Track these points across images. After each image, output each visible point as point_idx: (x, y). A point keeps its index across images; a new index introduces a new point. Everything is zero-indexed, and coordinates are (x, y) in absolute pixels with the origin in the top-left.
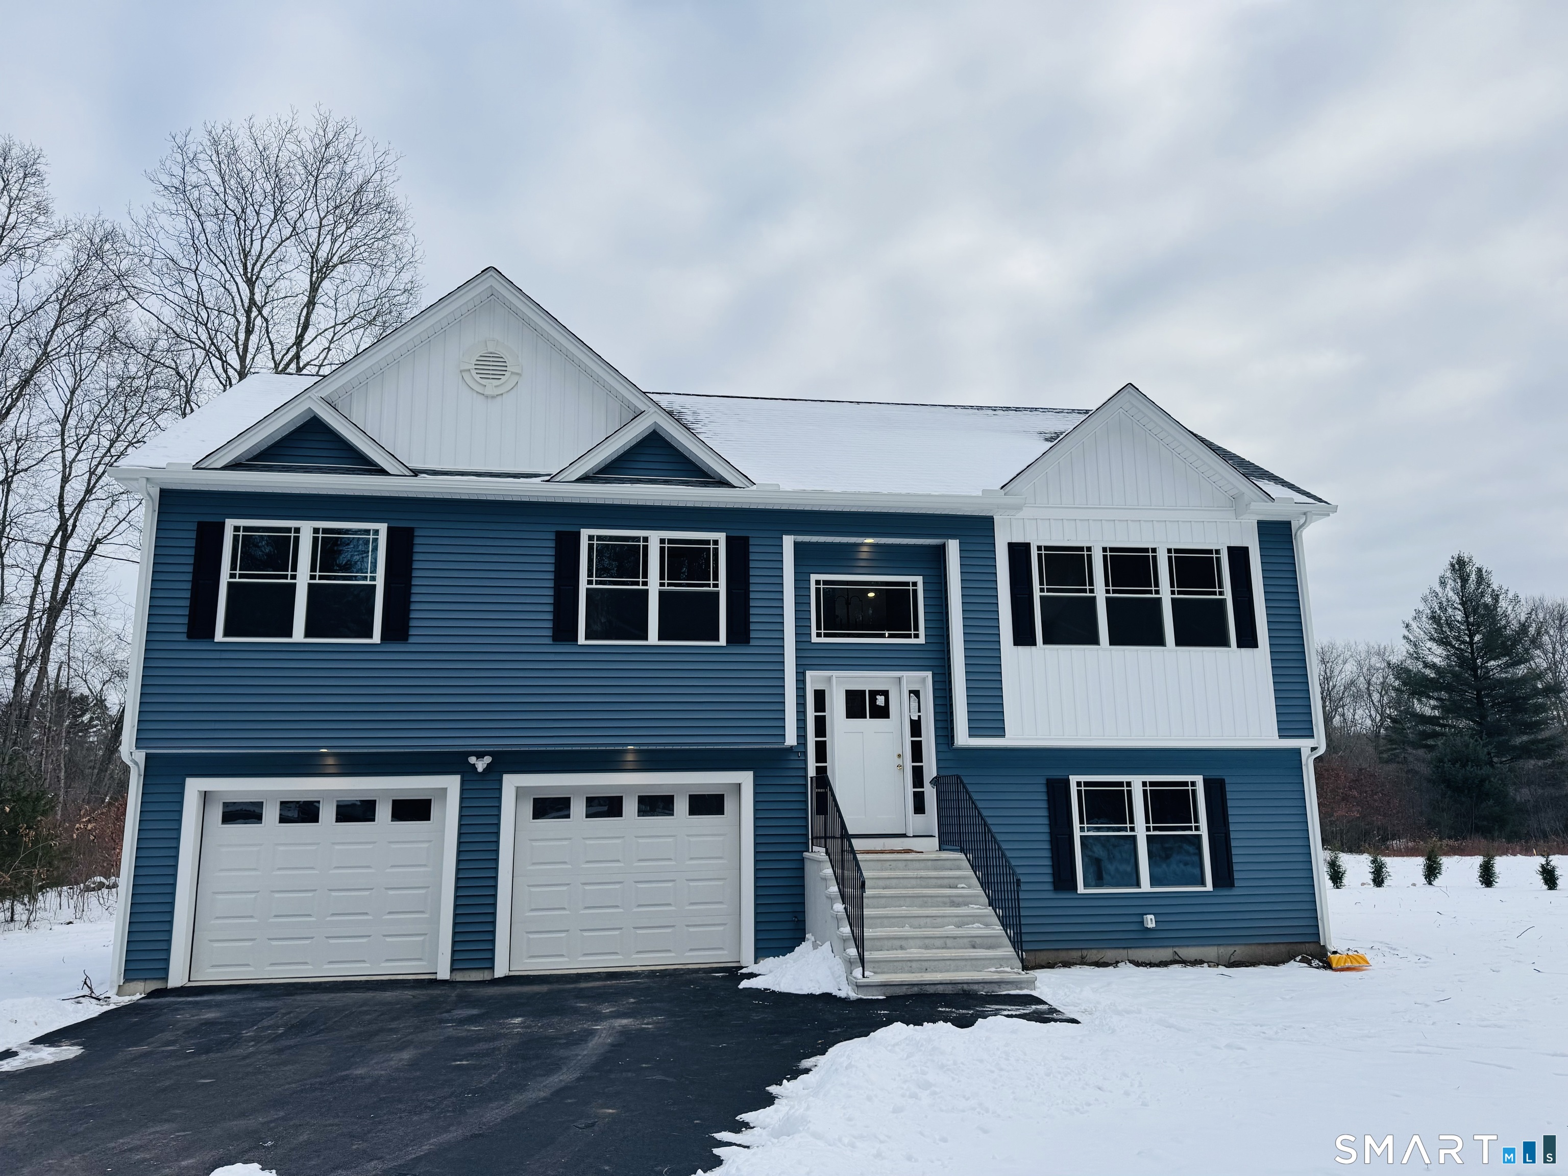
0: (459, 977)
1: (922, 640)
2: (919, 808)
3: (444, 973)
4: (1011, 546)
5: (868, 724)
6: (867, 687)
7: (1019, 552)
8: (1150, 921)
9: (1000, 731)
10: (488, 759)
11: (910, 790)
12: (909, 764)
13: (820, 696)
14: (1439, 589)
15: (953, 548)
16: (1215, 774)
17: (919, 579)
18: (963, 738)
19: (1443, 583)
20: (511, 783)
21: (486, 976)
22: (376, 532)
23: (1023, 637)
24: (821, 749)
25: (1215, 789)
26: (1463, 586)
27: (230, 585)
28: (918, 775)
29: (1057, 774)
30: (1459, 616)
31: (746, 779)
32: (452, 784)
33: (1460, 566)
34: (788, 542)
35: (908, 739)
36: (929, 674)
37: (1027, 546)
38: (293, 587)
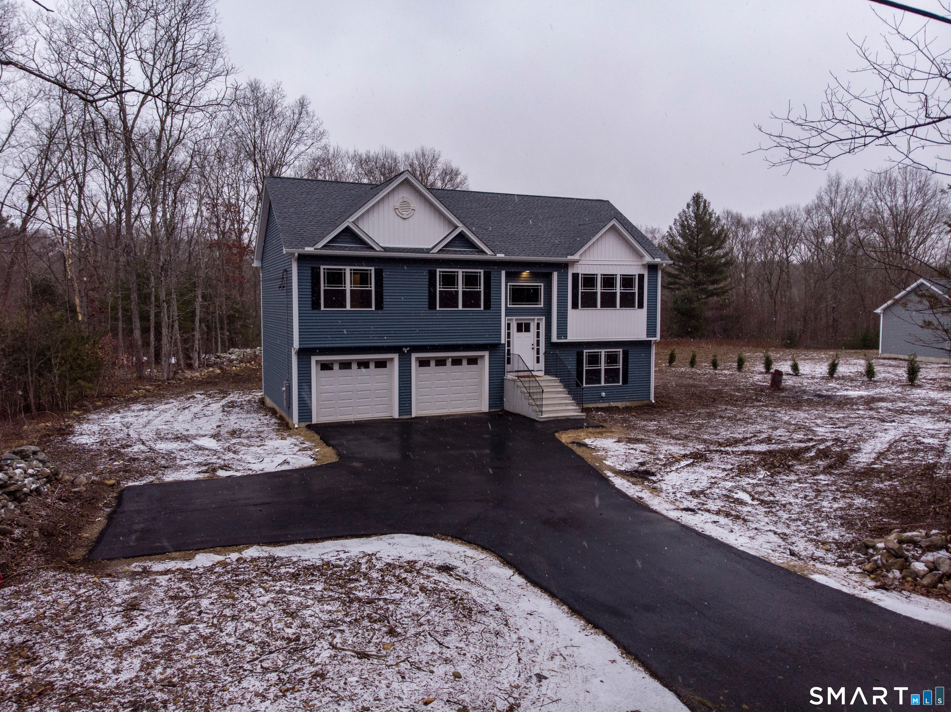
0: (401, 417)
1: (542, 306)
2: (538, 361)
3: (396, 416)
4: (573, 274)
5: (524, 334)
6: (523, 322)
7: (575, 276)
8: (603, 394)
9: (566, 337)
10: (408, 349)
11: (536, 356)
12: (536, 347)
13: (509, 325)
14: (686, 210)
15: (555, 275)
16: (626, 348)
17: (542, 284)
18: (554, 339)
19: (688, 206)
20: (414, 356)
21: (409, 417)
22: (371, 270)
23: (575, 306)
24: (509, 342)
25: (625, 354)
26: (698, 209)
27: (325, 290)
28: (538, 350)
29: (579, 350)
30: (694, 224)
31: (486, 354)
32: (396, 357)
33: (697, 199)
34: (503, 273)
35: (536, 339)
36: (544, 318)
37: (578, 274)
38: (345, 290)
